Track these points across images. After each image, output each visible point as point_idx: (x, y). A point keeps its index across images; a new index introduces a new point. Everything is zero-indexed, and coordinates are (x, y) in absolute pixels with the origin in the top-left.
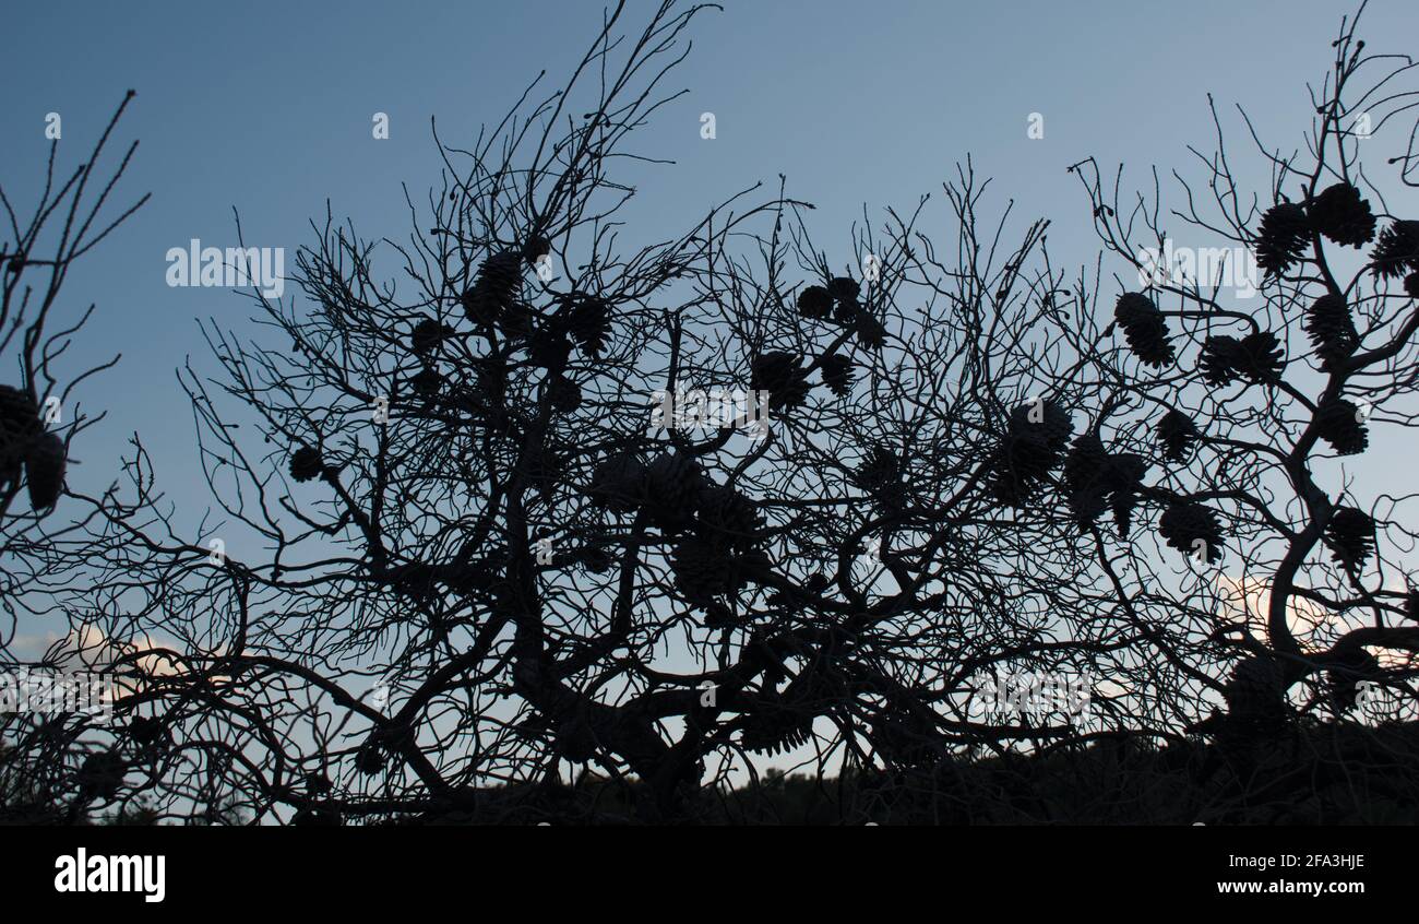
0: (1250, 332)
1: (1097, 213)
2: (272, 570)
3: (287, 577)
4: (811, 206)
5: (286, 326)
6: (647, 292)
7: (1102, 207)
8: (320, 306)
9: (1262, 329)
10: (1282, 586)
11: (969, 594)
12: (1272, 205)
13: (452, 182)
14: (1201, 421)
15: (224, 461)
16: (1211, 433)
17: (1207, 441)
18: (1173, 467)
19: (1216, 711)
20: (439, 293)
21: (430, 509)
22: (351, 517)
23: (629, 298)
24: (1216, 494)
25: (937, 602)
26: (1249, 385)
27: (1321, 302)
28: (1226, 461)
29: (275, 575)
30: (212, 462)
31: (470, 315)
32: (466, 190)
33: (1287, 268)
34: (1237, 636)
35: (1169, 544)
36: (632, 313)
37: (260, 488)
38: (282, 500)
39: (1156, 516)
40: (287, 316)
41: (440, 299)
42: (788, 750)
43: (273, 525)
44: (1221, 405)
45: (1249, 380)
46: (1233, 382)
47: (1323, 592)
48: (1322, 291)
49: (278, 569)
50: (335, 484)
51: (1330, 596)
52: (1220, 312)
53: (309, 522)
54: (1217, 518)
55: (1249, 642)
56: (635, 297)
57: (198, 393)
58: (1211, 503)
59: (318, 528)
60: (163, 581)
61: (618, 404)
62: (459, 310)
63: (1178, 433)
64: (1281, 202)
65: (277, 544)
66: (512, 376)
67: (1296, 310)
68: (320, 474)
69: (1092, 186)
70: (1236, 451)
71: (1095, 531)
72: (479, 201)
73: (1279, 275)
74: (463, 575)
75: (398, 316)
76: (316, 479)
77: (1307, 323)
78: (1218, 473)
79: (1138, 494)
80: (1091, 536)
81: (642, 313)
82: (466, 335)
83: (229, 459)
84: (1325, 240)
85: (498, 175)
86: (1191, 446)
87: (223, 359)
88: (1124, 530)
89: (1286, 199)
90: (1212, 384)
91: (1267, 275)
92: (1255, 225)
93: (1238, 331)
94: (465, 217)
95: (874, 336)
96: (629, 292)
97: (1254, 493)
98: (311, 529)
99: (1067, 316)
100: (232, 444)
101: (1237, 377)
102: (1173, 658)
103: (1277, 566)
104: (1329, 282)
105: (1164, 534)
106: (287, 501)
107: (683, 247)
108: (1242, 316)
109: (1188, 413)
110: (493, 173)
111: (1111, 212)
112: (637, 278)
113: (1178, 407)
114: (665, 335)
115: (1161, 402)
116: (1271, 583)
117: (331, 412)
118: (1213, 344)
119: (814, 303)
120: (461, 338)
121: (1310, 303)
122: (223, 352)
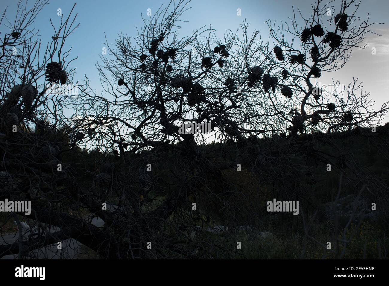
0: (299, 54)
1: (270, 31)
2: (115, 102)
3: (118, 104)
4: (215, 30)
5: (115, 55)
6: (183, 47)
7: (271, 30)
8: (121, 51)
9: (302, 53)
10: (304, 103)
11: (245, 105)
12: (304, 29)
13: (145, 26)
14: (290, 71)
15: (105, 82)
16: (292, 74)
17: (291, 75)
18: (284, 80)
19: (291, 126)
20: (142, 47)
21: (143, 89)
22: (130, 92)
23: (180, 48)
24: (292, 85)
25: (239, 107)
26: (299, 64)
27: (313, 48)
28: (294, 79)
29: (116, 103)
30: (103, 82)
31: (150, 52)
32: (148, 28)
33: (307, 41)
34: (294, 112)
35: (283, 95)
36: (181, 51)
37: (112, 87)
38: (117, 89)
39: (280, 89)
40: (115, 53)
41: (143, 48)
42: (210, 133)
43: (115, 94)
44: (293, 68)
45: (299, 63)
46: (296, 64)
47: (312, 104)
48: (313, 46)
49: (116, 102)
50: (127, 86)
51: (313, 105)
52: (294, 50)
53: (122, 93)
54: (292, 90)
55: (297, 113)
56: (181, 48)
57: (100, 69)
58: (291, 87)
59: (124, 94)
60: (92, 103)
61: (179, 70)
62: (148, 52)
63: (285, 74)
64: (306, 28)
65: (115, 97)
66: (159, 64)
67: (308, 50)
68: (124, 84)
69: (270, 26)
70: (297, 77)
71: (269, 92)
72: (151, 30)
73: (306, 43)
74: (150, 102)
75: (135, 52)
76: (123, 85)
77: (310, 52)
78: (293, 81)
79: (277, 85)
80: (268, 93)
81: (182, 51)
82: (150, 56)
83: (106, 81)
84: (314, 36)
85: (154, 25)
86: (288, 76)
87: (104, 62)
88: (274, 92)
89: (307, 28)
90: (292, 64)
91: (303, 43)
92: (301, 33)
93: (297, 54)
94: (148, 33)
95: (227, 55)
96: (180, 47)
97: (299, 85)
98: (122, 94)
99: (265, 51)
100: (106, 78)
101: (296, 63)
102: (283, 116)
103: (303, 98)
104: (315, 44)
105: (282, 93)
106: (118, 90)
107: (191, 38)
108: (298, 51)
109: (287, 70)
110: (153, 24)
111: (273, 31)
112: (182, 44)
113: (285, 69)
114: (188, 56)
115: (283, 68)
116: (302, 102)
117: (124, 71)
118: (292, 56)
119: (217, 50)
120: (149, 57)
121: (311, 48)
122: (104, 61)
